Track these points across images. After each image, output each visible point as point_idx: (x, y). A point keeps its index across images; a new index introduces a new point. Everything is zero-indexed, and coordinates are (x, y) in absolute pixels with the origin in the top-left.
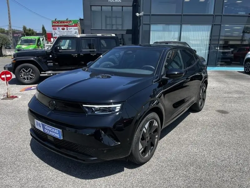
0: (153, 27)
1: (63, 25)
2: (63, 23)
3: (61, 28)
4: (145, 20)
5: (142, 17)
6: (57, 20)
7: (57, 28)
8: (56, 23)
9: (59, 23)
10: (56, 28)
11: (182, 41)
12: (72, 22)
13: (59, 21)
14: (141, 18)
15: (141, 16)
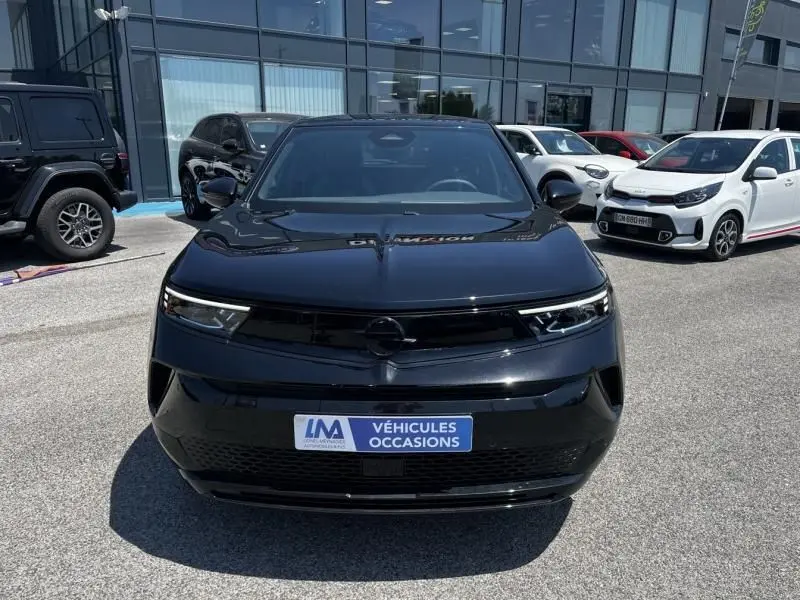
0: (170, 64)
4: (135, 38)
5: (121, 24)
11: (269, 111)
14: (121, 29)
15: (118, 20)
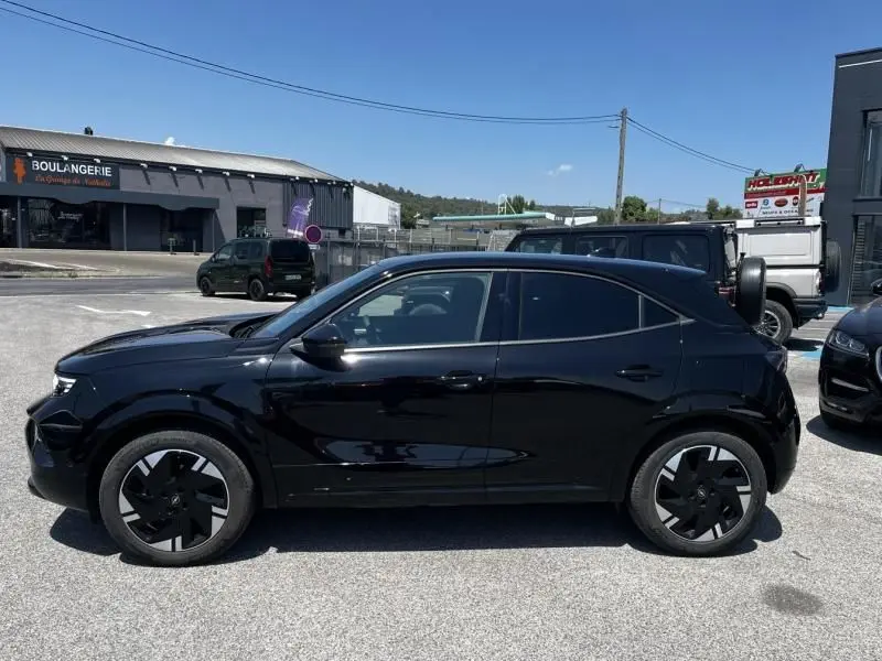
1: (782, 190)
2: (784, 183)
3: (772, 200)
6: (761, 174)
7: (760, 201)
8: (759, 186)
9: (768, 185)
10: (756, 202)
12: (818, 176)
13: (771, 176)
